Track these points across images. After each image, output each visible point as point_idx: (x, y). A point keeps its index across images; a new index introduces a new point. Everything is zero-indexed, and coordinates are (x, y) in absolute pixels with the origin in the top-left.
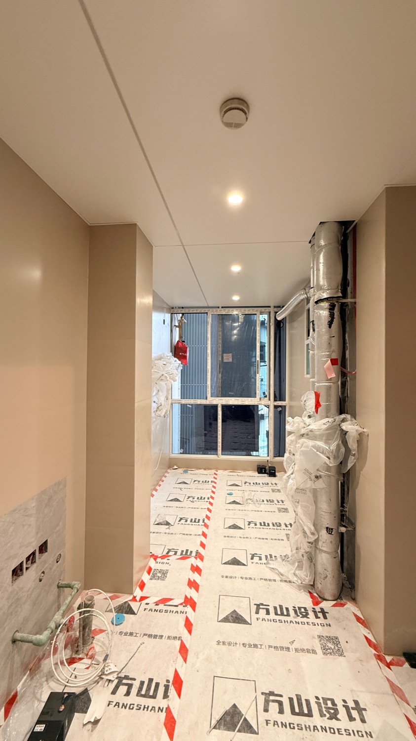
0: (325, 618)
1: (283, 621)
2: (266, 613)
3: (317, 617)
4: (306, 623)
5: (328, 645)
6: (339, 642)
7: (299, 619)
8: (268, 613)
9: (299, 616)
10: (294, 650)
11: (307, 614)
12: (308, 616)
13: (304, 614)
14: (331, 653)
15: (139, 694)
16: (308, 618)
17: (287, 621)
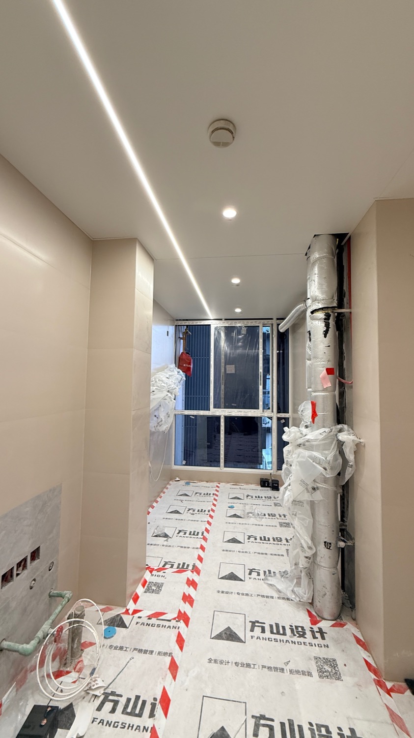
0: (323, 638)
1: (279, 640)
2: (261, 631)
3: (315, 637)
4: (303, 643)
5: (325, 667)
6: (337, 665)
7: (296, 639)
8: (263, 631)
9: (296, 635)
10: (288, 671)
11: (304, 633)
12: (305, 636)
13: (301, 633)
14: (327, 676)
15: (124, 712)
16: (305, 638)
17: (283, 640)
